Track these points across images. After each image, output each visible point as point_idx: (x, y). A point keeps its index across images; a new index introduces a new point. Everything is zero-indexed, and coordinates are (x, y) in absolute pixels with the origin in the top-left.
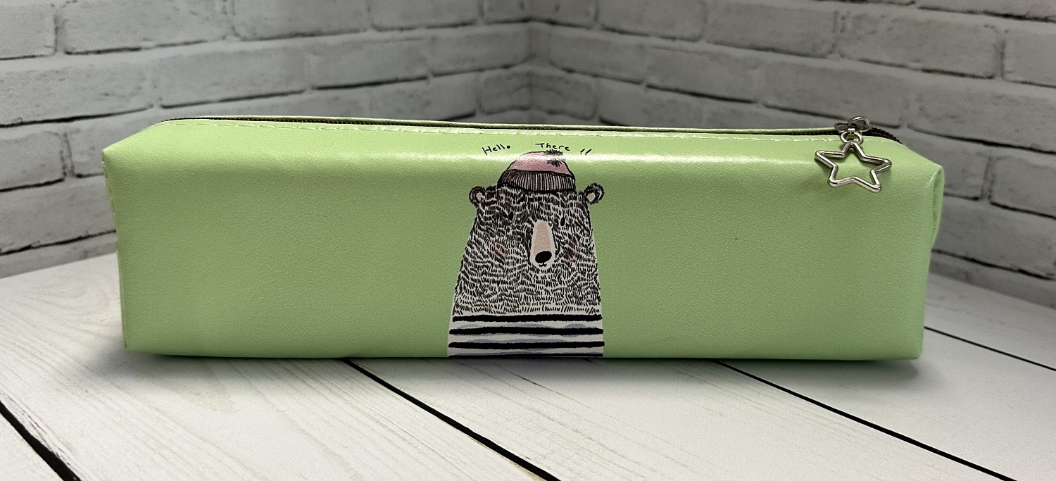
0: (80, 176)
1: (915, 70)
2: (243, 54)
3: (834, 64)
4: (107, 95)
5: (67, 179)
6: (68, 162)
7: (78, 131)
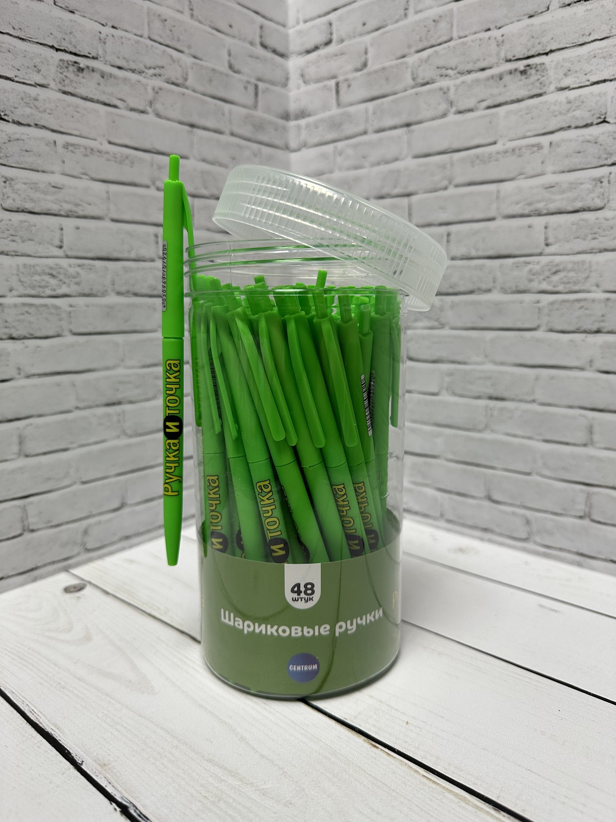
0: (33, 531)
1: (538, 440)
2: (129, 446)
3: (487, 435)
4: (49, 479)
5: (25, 533)
6: (26, 523)
7: (32, 503)
